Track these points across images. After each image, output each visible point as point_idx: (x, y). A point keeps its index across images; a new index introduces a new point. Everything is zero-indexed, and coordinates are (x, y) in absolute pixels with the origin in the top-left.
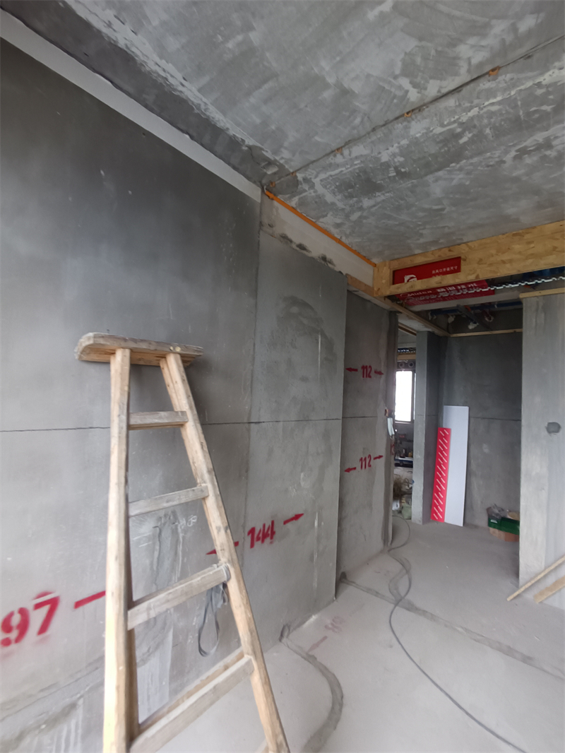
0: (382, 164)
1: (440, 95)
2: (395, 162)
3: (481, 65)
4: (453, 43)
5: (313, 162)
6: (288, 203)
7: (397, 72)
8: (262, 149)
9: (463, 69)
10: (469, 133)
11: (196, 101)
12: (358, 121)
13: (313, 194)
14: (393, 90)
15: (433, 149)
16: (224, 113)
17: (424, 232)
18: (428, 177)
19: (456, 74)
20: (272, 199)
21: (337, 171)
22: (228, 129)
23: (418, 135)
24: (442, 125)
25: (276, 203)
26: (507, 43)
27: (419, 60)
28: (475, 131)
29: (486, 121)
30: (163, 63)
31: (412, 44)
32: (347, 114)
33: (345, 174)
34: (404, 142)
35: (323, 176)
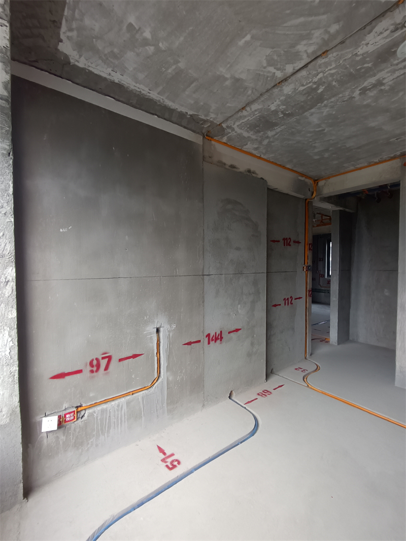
0: (273, 111)
1: (295, 71)
2: (280, 109)
3: (314, 52)
4: (293, 46)
5: (230, 116)
6: (221, 140)
7: (265, 65)
8: (198, 115)
9: (305, 56)
10: (323, 86)
11: (158, 99)
12: (250, 92)
13: (235, 134)
14: (265, 74)
15: (302, 98)
16: (174, 102)
17: (316, 145)
18: (305, 114)
19: (301, 59)
20: (211, 140)
21: (246, 120)
22: (177, 109)
23: (290, 93)
24: (303, 85)
25: (213, 142)
26: (326, 39)
27: (275, 57)
28: (326, 85)
29: (330, 78)
30: (138, 85)
31: (268, 51)
32: (242, 90)
33: (251, 120)
34: (282, 98)
35: (238, 123)
